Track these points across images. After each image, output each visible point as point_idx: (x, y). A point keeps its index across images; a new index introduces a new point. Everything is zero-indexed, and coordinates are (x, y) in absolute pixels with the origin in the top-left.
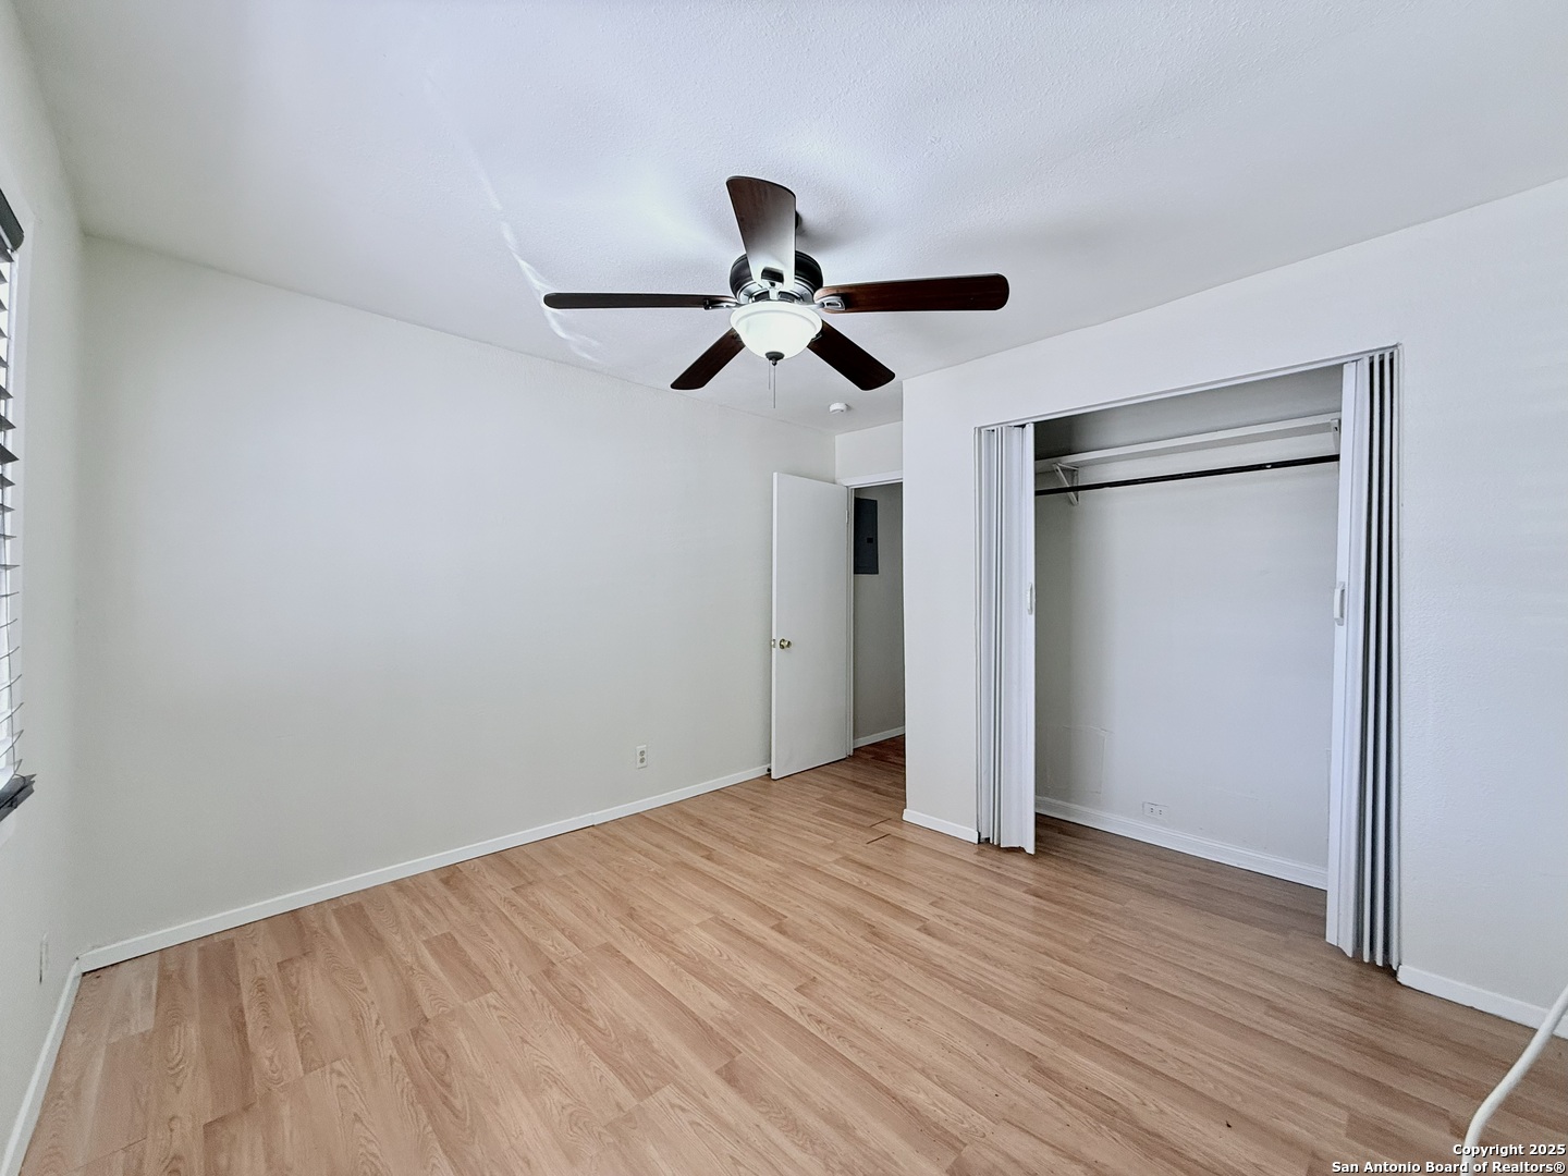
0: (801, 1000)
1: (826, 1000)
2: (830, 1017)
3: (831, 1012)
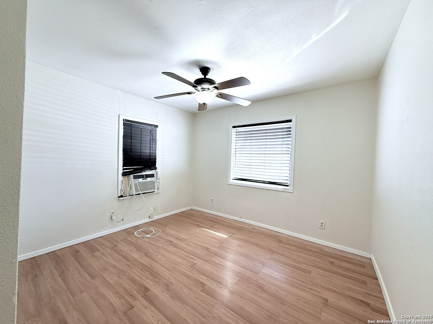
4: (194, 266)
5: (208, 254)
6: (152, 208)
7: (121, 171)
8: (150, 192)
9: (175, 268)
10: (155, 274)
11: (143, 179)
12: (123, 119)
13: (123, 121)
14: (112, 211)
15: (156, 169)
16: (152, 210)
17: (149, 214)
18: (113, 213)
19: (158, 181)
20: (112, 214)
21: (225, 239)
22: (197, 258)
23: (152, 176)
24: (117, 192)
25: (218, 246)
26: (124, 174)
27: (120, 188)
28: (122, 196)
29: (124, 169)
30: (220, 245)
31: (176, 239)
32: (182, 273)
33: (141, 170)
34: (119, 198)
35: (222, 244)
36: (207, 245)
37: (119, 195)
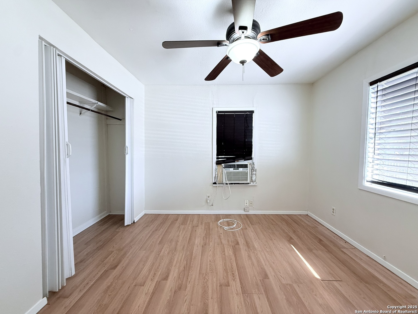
0: (231, 282)
1: (225, 278)
2: (229, 274)
3: (227, 275)
4: (224, 287)
5: (257, 285)
6: (248, 201)
7: (215, 160)
8: (244, 184)
9: (206, 275)
10: (187, 268)
11: (234, 169)
12: (216, 111)
13: (216, 113)
14: (208, 195)
15: (251, 159)
16: (247, 203)
17: (244, 207)
18: (209, 197)
19: (255, 173)
20: (207, 198)
21: (312, 279)
22: (238, 280)
23: (246, 166)
24: (212, 179)
25: (284, 283)
26: (218, 163)
27: (214, 176)
28: (215, 183)
29: (217, 158)
30: (291, 283)
31: (245, 243)
32: (205, 285)
33: (234, 160)
34: (213, 185)
35: (296, 282)
36: (271, 270)
37: (214, 182)
